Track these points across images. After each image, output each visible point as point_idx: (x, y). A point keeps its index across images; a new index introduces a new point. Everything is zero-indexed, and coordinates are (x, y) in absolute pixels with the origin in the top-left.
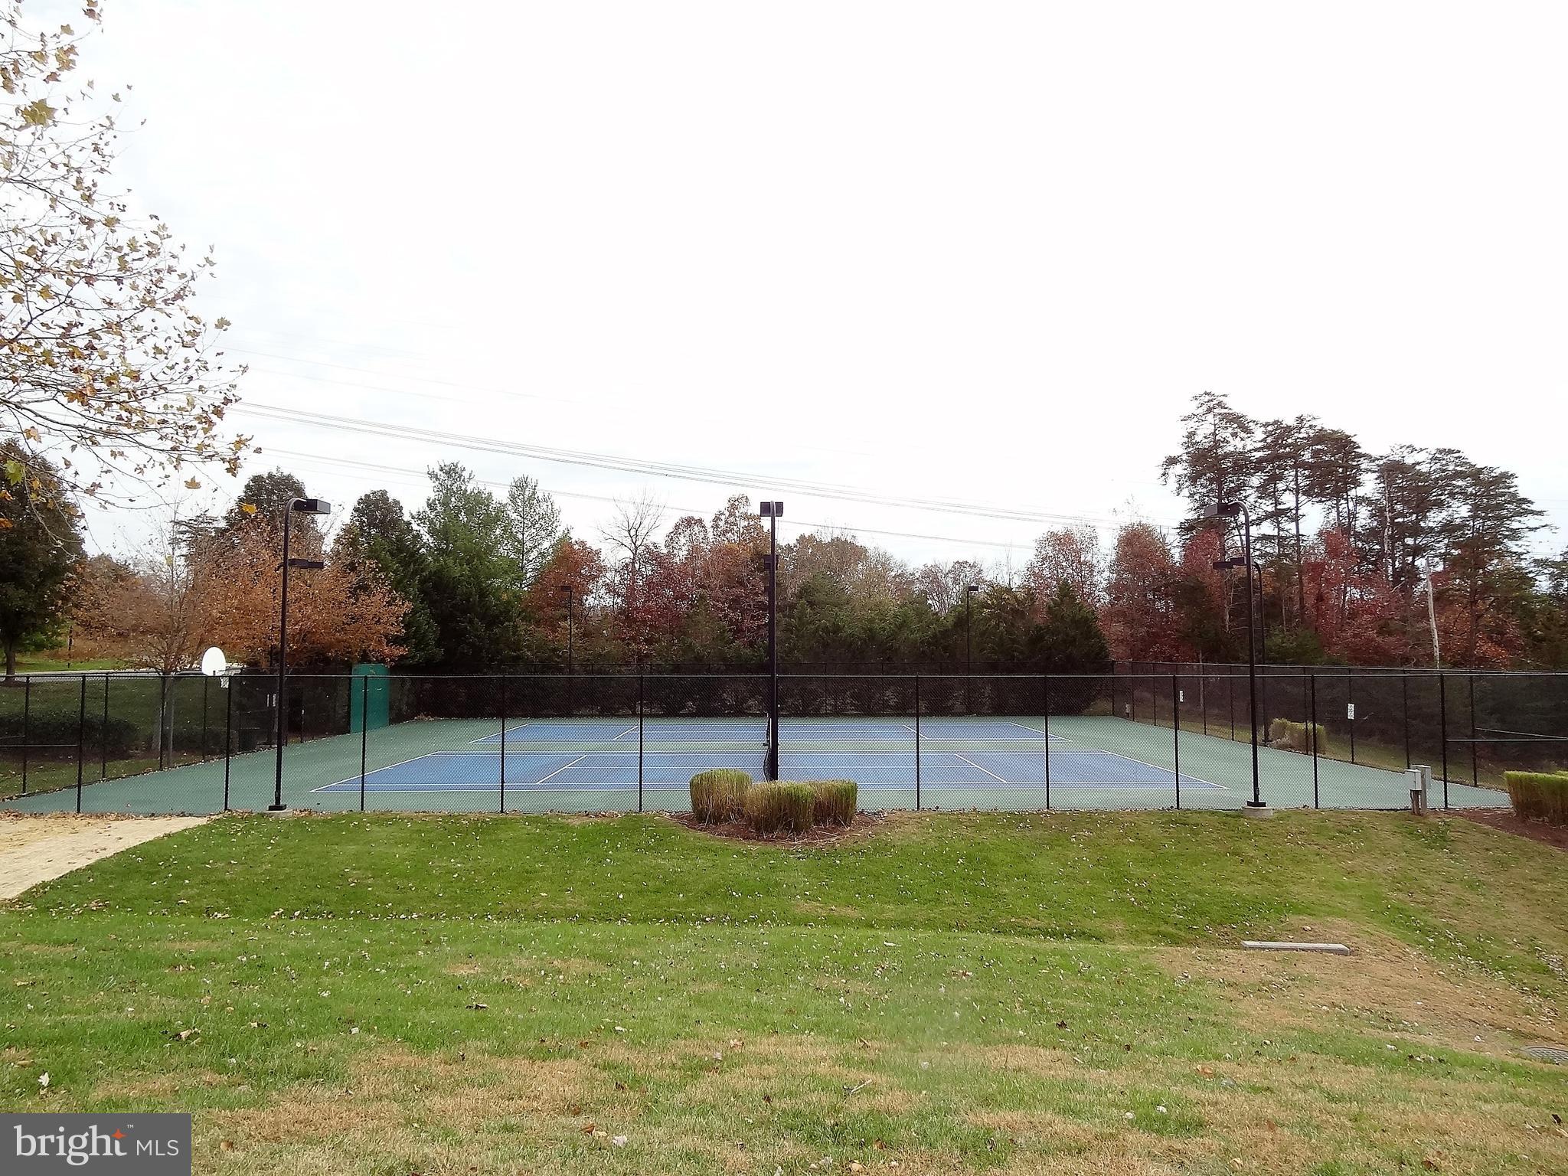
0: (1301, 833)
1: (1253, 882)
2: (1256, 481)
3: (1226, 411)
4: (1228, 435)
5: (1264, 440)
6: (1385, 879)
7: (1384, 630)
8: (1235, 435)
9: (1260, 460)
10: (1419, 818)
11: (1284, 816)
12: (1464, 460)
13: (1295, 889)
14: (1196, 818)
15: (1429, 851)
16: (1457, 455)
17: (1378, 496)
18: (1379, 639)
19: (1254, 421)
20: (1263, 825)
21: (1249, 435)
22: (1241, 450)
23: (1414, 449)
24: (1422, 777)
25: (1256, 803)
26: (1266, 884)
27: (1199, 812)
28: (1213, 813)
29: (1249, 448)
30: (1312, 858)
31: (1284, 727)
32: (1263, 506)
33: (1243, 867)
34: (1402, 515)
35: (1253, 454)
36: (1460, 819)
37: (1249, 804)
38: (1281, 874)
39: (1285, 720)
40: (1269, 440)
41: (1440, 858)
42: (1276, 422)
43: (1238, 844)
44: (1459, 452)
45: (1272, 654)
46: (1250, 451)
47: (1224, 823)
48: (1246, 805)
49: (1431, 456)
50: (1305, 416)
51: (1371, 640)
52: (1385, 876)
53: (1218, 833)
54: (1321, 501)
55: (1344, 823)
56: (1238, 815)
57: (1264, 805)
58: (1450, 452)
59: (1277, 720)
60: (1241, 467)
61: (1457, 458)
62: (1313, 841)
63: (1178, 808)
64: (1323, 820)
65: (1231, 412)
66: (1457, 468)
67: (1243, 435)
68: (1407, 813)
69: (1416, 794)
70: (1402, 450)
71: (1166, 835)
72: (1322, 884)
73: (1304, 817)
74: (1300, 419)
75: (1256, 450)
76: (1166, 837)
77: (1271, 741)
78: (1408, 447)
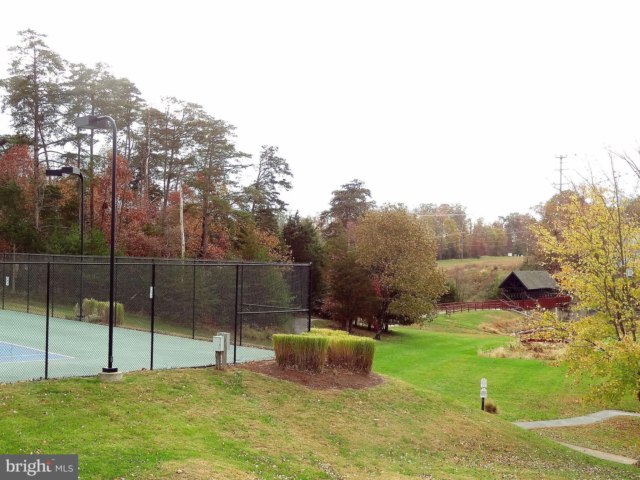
0: (148, 391)
1: (126, 438)
2: (63, 109)
3: (44, 49)
4: (45, 69)
5: (71, 78)
6: (214, 422)
7: (148, 231)
8: (50, 69)
9: (68, 93)
10: (222, 372)
11: (132, 377)
12: (204, 114)
13: (157, 439)
14: (63, 387)
15: (235, 396)
16: (200, 109)
17: (140, 134)
18: (146, 239)
19: (66, 61)
20: (118, 388)
21: (61, 71)
22: (55, 83)
23: (176, 101)
24: (225, 341)
25: (110, 370)
26: (135, 438)
27: (64, 380)
28: (77, 380)
29: (61, 81)
30: (161, 411)
31: (92, 305)
32: (69, 130)
33: (113, 425)
34: (156, 149)
35: (62, 87)
36: (247, 371)
37: (104, 370)
38: (144, 428)
39: (92, 300)
40: (76, 78)
41: (241, 401)
42: (81, 65)
43: (104, 406)
44: (201, 107)
45: (72, 248)
46: (61, 85)
47: (89, 389)
48: (101, 371)
49: (184, 108)
50: (103, 63)
51: (141, 239)
52: (213, 419)
53: (86, 398)
54: (104, 132)
55: (175, 380)
56: (97, 379)
57: (116, 370)
58: (196, 106)
59: (87, 300)
60: (54, 96)
61: (200, 111)
62: (158, 397)
63: (46, 378)
64: (161, 379)
65: (48, 50)
66: (200, 119)
67: (57, 70)
68: (212, 369)
69: (218, 353)
70: (168, 100)
71: (44, 403)
72: (175, 432)
73: (145, 378)
74: (99, 65)
75: (65, 84)
76: (44, 406)
77: (84, 316)
78: (172, 99)
